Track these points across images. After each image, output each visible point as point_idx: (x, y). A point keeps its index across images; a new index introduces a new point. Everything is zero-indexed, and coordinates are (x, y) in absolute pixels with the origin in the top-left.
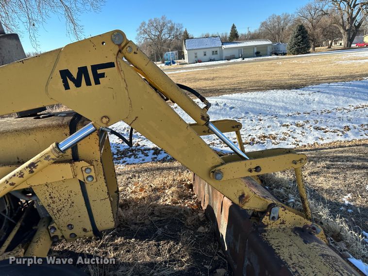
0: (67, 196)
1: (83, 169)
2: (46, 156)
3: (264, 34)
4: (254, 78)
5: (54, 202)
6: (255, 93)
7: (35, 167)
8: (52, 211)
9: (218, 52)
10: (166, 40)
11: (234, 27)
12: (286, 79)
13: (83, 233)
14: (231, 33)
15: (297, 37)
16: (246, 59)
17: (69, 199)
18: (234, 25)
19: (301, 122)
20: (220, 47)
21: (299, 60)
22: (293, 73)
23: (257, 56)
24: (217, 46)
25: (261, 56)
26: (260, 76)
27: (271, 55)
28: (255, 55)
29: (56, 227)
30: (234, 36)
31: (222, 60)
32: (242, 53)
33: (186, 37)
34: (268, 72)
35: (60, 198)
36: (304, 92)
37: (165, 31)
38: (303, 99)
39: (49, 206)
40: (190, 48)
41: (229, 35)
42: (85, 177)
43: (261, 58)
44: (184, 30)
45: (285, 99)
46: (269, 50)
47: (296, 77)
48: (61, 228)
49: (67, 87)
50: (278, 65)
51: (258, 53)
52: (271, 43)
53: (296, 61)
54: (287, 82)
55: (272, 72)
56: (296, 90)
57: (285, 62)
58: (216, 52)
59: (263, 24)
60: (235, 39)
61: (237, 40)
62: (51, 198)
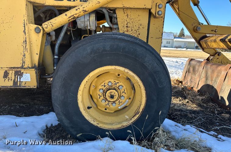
0: (137, 28)
1: (158, 4)
5: (127, 31)
9: (171, 43)
11: (182, 30)
14: (180, 33)
17: (138, 31)
18: (183, 28)
20: (172, 40)
24: (171, 39)
25: (199, 49)
28: (195, 48)
30: (182, 35)
31: (172, 48)
32: (187, 46)
35: (132, 28)
41: (178, 34)
42: (157, 11)
51: (197, 47)
58: (170, 42)
61: (184, 37)
62: (127, 27)
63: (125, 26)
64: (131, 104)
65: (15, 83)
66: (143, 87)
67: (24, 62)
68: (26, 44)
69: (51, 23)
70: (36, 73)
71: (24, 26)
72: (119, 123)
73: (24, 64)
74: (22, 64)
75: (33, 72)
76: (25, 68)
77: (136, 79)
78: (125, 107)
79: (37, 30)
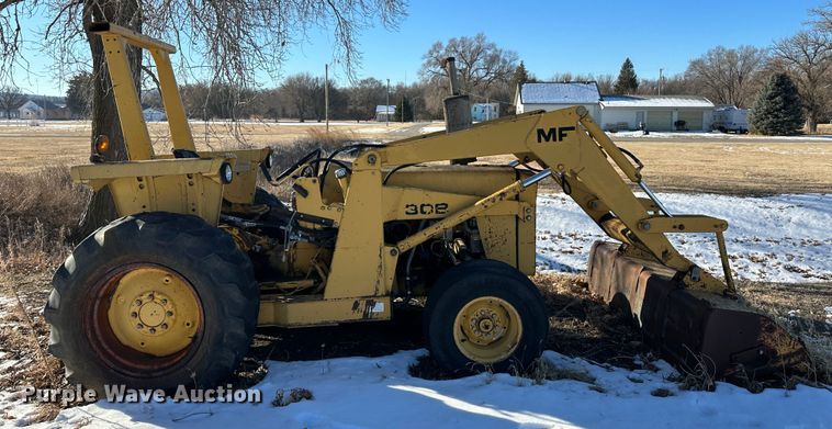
0: (503, 233)
1: (526, 209)
2: (514, 189)
3: (696, 85)
4: (671, 171)
6: (675, 195)
7: (504, 196)
8: (488, 245)
10: (479, 79)
11: (628, 65)
12: (739, 178)
14: (620, 77)
15: (771, 97)
16: (653, 135)
17: (503, 236)
18: (628, 61)
19: (761, 255)
20: (595, 104)
21: (775, 146)
22: (756, 170)
23: (678, 130)
24: (590, 101)
25: (687, 130)
26: (684, 167)
27: (710, 131)
28: (674, 128)
30: (628, 84)
32: (645, 121)
33: (522, 77)
34: (702, 164)
35: (497, 234)
36: (771, 204)
37: (481, 61)
38: (768, 215)
39: (486, 239)
40: (530, 101)
41: (615, 80)
42: (525, 216)
43: (688, 134)
44: (518, 63)
45: (731, 213)
46: (707, 119)
47: (759, 178)
49: (540, 141)
50: (726, 153)
51: (682, 123)
52: (711, 105)
53: (766, 149)
54: (740, 184)
55: (711, 164)
56: (755, 200)
57: (741, 148)
59: (694, 64)
60: (631, 90)
61: (634, 92)
62: (490, 233)
63: (488, 231)
64: (507, 334)
65: (366, 314)
66: (518, 316)
67: (377, 290)
68: (381, 268)
69: (408, 243)
70: (390, 301)
71: (380, 250)
72: (495, 357)
73: (377, 292)
74: (375, 291)
75: (386, 300)
76: (378, 296)
77: (511, 308)
78: (500, 338)
79: (393, 253)
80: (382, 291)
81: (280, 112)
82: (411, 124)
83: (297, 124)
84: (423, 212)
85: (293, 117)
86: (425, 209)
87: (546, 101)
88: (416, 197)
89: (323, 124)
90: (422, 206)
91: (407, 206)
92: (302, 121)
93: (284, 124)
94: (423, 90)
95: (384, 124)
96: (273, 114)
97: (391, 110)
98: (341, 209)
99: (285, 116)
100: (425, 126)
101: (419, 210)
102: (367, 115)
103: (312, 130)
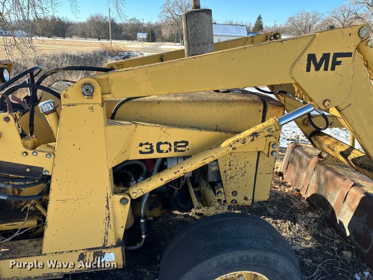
0: (243, 166)
1: (272, 144)
2: (269, 128)
5: (230, 170)
7: (257, 136)
8: (226, 177)
11: (260, 18)
13: (244, 201)
14: (256, 24)
17: (243, 169)
18: (260, 16)
24: (242, 35)
29: (223, 192)
30: (259, 28)
35: (237, 167)
39: (225, 172)
41: (253, 25)
42: (270, 151)
48: (227, 194)
49: (308, 69)
59: (290, 19)
62: (230, 165)
63: (228, 164)
67: (106, 241)
68: (110, 220)
69: (141, 190)
70: (122, 251)
71: (107, 201)
73: (106, 243)
74: (103, 243)
75: (119, 250)
76: (107, 248)
79: (123, 201)
80: (112, 241)
81: (88, 35)
82: (154, 43)
83: (96, 41)
84: (159, 151)
85: (95, 37)
86: (162, 147)
87: (222, 34)
88: (151, 134)
89: (109, 42)
90: (159, 144)
91: (141, 145)
92: (99, 40)
93: (89, 41)
94: (161, 26)
95: (141, 43)
96: (84, 35)
97: (145, 36)
98: (51, 154)
99: (91, 37)
100: (162, 45)
101: (155, 148)
102: (132, 37)
103: (103, 44)
